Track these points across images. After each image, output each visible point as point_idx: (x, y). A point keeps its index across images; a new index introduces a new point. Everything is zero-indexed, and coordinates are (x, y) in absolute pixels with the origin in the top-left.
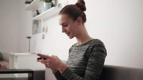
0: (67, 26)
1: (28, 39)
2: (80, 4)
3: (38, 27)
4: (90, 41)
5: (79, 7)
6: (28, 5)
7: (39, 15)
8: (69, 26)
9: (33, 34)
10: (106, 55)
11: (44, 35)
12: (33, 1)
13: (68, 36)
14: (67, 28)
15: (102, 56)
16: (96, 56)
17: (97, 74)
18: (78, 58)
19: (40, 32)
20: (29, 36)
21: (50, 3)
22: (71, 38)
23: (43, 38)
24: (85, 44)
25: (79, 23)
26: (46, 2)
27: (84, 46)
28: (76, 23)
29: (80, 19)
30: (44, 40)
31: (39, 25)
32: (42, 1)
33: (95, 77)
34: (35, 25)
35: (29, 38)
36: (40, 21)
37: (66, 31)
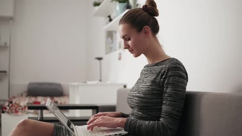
0: (129, 39)
1: (98, 61)
2: (149, 6)
3: (112, 43)
4: (165, 60)
5: (146, 11)
6: (97, 8)
7: (112, 22)
8: (132, 39)
9: (107, 53)
10: (187, 81)
11: (120, 54)
12: (104, 2)
13: (132, 54)
14: (130, 42)
15: (182, 83)
16: (173, 84)
17: (177, 108)
18: (146, 84)
19: (115, 50)
20: (99, 56)
21: (125, 4)
22: (136, 57)
23: (120, 59)
24: (157, 65)
25: (146, 34)
26: (120, 2)
27: (155, 67)
28: (142, 34)
29: (147, 29)
30: (120, 61)
31: (114, 38)
32: (114, 2)
33: (174, 112)
34: (110, 39)
35: (100, 59)
36: (116, 32)
37: (129, 46)
